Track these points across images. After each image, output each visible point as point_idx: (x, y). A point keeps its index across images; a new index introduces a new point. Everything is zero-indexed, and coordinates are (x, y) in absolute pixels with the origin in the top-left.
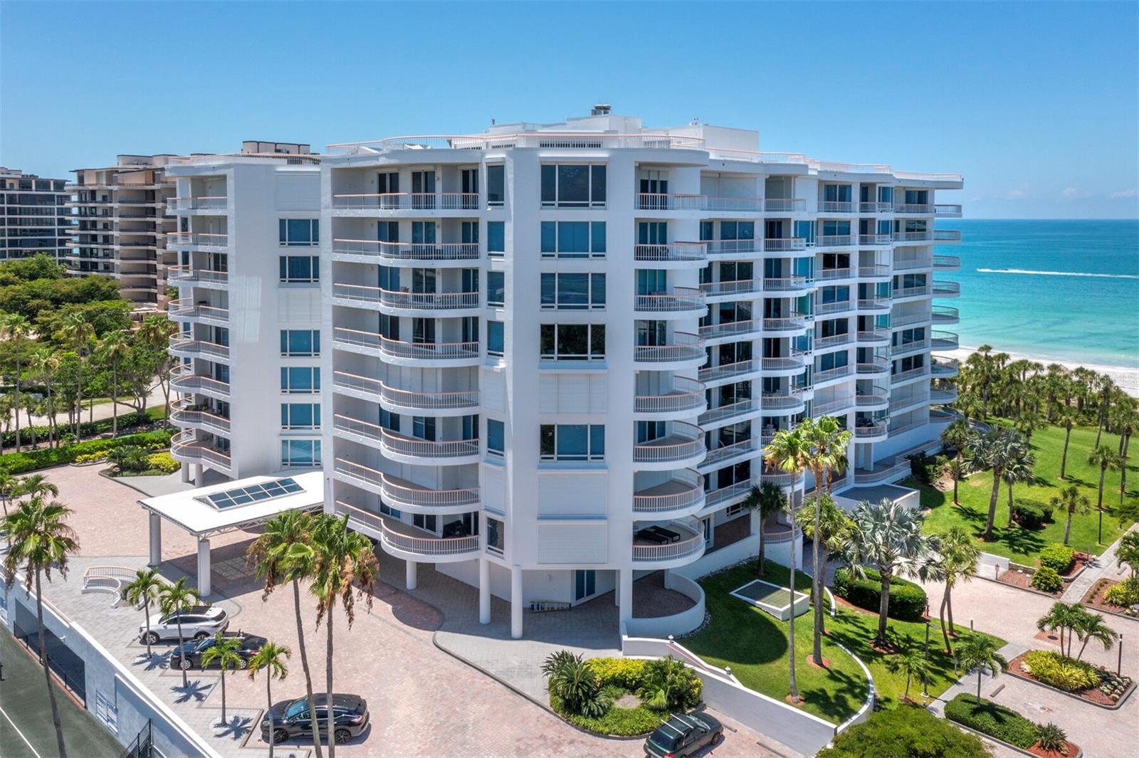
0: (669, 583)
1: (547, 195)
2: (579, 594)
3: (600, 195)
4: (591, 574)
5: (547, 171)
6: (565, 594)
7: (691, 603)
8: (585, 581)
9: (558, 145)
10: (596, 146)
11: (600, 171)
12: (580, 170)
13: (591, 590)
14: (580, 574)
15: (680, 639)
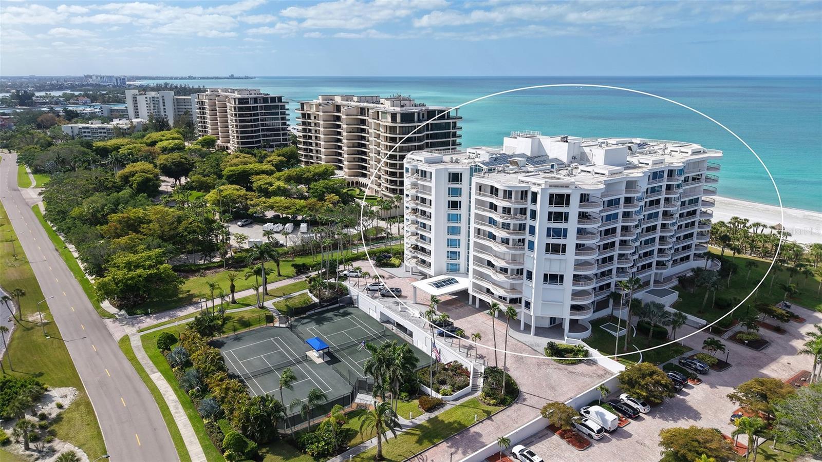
0: (580, 323)
1: (551, 203)
2: (551, 324)
3: (568, 204)
4: (555, 318)
5: (551, 196)
6: (547, 324)
7: (586, 329)
8: (553, 320)
9: (555, 186)
10: (567, 187)
11: (568, 196)
12: (561, 196)
13: (554, 323)
14: (551, 318)
15: (583, 340)
